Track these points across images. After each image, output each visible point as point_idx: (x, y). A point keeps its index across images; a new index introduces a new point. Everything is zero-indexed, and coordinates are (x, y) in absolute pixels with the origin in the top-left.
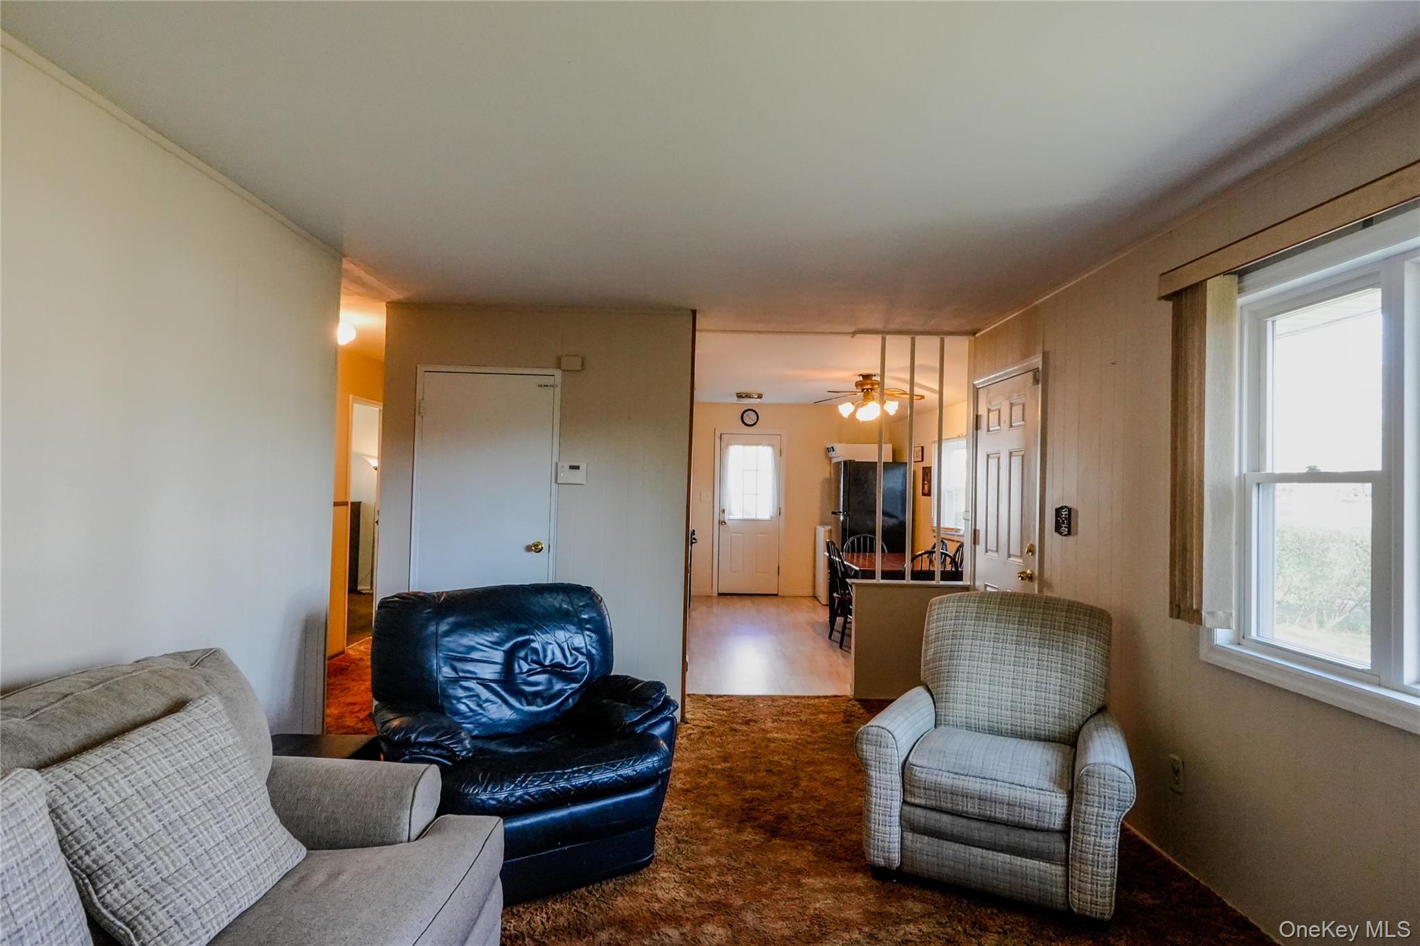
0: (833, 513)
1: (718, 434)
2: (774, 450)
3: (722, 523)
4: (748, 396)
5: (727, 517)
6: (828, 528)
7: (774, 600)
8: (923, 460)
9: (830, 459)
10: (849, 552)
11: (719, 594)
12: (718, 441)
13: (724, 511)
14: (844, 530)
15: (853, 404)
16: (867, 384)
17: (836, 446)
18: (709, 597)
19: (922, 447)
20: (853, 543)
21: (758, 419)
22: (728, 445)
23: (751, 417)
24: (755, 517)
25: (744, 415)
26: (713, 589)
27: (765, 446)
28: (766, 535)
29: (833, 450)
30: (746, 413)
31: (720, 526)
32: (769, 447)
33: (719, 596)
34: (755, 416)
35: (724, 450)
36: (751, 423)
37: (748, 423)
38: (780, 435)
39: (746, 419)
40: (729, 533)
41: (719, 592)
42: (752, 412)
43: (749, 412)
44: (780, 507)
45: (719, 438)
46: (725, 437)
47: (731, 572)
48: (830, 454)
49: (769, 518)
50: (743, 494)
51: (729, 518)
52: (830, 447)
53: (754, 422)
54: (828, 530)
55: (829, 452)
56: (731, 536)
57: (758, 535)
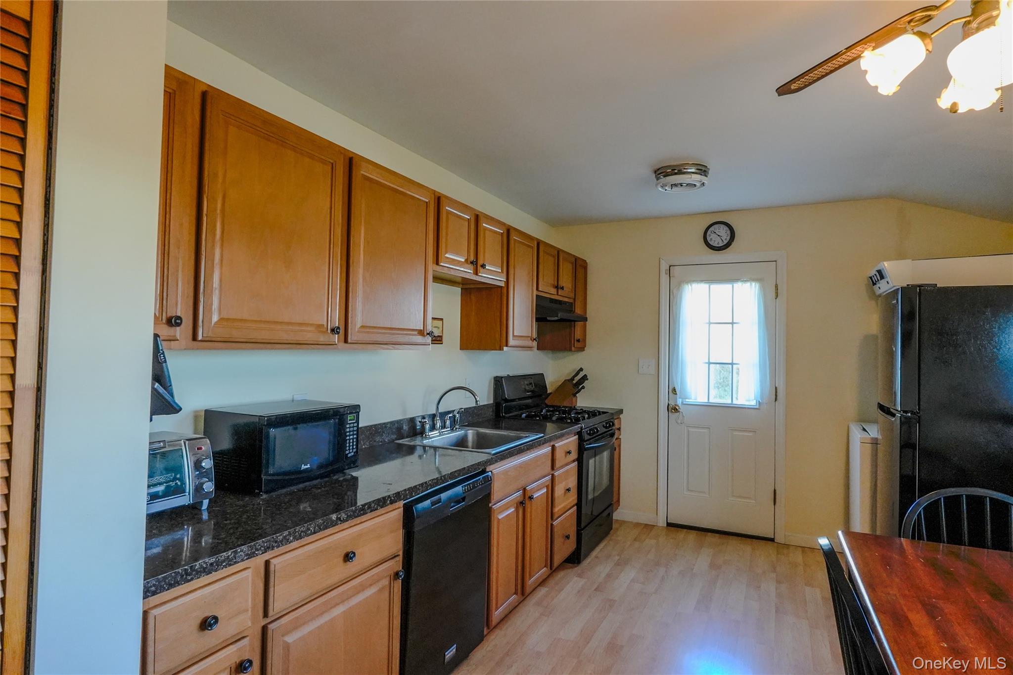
0: (882, 408)
1: (664, 267)
2: (763, 289)
3: (673, 409)
5: (680, 401)
6: (874, 432)
11: (668, 524)
12: (664, 278)
13: (675, 391)
17: (887, 266)
18: (648, 527)
21: (732, 237)
22: (682, 284)
23: (721, 235)
24: (730, 402)
25: (709, 232)
26: (657, 514)
27: (748, 281)
28: (750, 434)
29: (882, 277)
30: (711, 229)
31: (670, 413)
32: (753, 284)
33: (668, 527)
34: (729, 232)
35: (675, 291)
36: (721, 244)
37: (715, 245)
38: (776, 261)
39: (711, 239)
40: (685, 427)
41: (668, 521)
42: (722, 226)
43: (716, 226)
44: (777, 386)
45: (666, 274)
46: (676, 271)
47: (688, 490)
48: (876, 287)
49: (756, 405)
50: (709, 363)
51: (684, 403)
52: (873, 272)
53: (725, 242)
54: (872, 439)
55: (874, 284)
56: (688, 432)
57: (735, 433)
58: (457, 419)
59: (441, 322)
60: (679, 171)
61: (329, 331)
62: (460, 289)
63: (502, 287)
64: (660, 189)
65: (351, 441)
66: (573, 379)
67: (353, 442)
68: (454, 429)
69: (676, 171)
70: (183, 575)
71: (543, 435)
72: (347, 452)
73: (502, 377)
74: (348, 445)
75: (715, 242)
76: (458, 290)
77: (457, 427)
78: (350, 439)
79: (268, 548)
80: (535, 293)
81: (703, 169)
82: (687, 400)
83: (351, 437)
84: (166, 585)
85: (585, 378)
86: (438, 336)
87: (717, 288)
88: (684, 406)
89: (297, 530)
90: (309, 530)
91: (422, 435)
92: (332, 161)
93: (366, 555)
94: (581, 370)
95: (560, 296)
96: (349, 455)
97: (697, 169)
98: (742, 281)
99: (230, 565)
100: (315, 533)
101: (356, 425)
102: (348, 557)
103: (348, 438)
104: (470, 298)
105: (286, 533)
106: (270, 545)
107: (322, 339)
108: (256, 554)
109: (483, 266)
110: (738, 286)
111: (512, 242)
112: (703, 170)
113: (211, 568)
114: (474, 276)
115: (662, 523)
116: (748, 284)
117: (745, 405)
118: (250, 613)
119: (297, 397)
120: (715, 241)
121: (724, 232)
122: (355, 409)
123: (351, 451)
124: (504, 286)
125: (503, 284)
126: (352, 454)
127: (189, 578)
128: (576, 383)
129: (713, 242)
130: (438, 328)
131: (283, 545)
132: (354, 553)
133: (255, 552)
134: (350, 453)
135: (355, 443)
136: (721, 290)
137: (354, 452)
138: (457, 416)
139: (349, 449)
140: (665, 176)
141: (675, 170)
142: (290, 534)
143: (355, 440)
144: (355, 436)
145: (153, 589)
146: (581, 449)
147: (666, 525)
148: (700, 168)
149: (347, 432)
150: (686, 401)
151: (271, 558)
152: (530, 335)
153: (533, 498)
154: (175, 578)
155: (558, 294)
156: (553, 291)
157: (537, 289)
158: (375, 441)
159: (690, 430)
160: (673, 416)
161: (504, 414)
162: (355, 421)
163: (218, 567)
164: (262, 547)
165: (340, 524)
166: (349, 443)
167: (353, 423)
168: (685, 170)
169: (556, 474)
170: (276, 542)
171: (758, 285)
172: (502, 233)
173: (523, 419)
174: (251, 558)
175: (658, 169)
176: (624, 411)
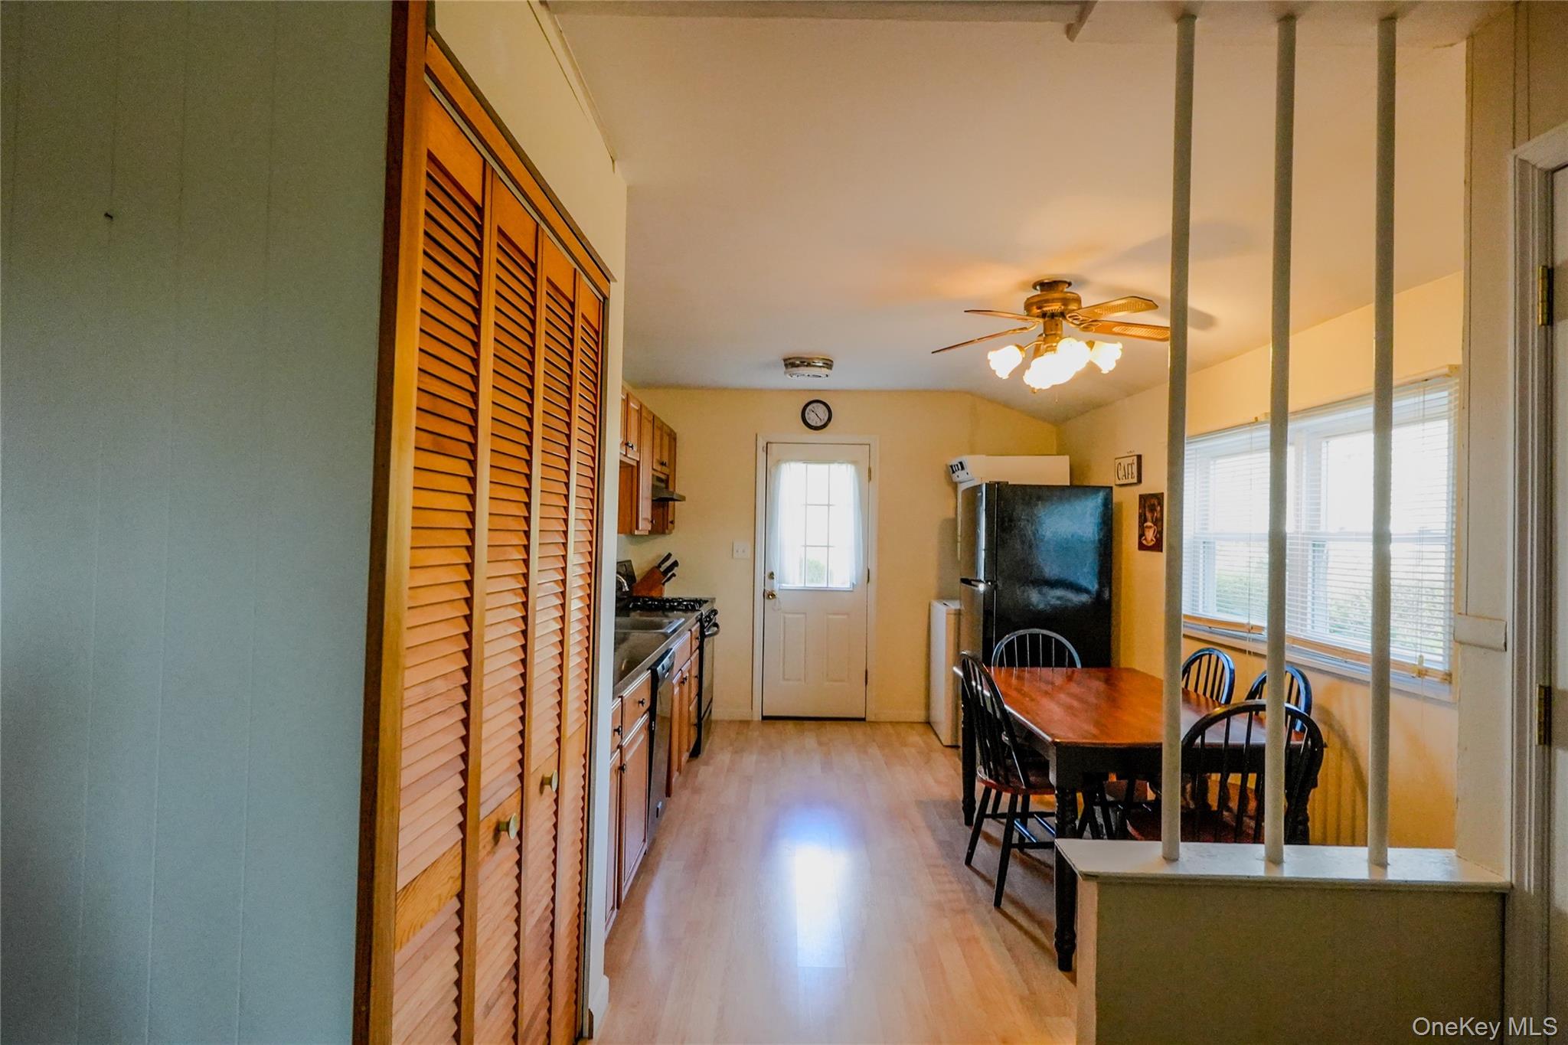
0: (964, 581)
1: (761, 443)
2: (858, 472)
3: (770, 595)
4: (806, 363)
5: (776, 586)
6: (955, 605)
7: (858, 730)
8: (1140, 481)
9: (955, 486)
10: (1001, 664)
11: (764, 718)
12: (761, 455)
13: (771, 576)
14: (987, 613)
15: (1020, 348)
16: (1053, 300)
17: (967, 460)
18: (745, 723)
19: (1139, 457)
20: (1010, 645)
21: (829, 419)
22: (778, 462)
23: (817, 415)
24: (825, 585)
25: (807, 411)
26: (752, 709)
27: (843, 463)
28: (845, 617)
29: (963, 468)
30: (810, 407)
31: (766, 600)
32: (849, 466)
33: (763, 721)
34: (826, 412)
35: (773, 471)
36: (819, 424)
37: (813, 424)
38: (869, 444)
39: (809, 418)
40: (782, 613)
41: (763, 715)
42: (820, 405)
43: (815, 405)
44: (869, 567)
45: (763, 450)
46: (773, 448)
47: (784, 679)
48: (954, 476)
49: (850, 588)
50: (806, 546)
51: (781, 588)
52: (955, 462)
53: (823, 422)
54: (955, 610)
55: (954, 472)
56: (785, 618)
57: (831, 617)
60: (808, 363)
63: (634, 466)
64: (782, 375)
66: (659, 566)
71: (683, 620)
80: (651, 471)
81: (829, 363)
82: (784, 585)
85: (675, 564)
87: (814, 468)
88: (780, 591)
94: (669, 555)
97: (824, 364)
98: (838, 463)
110: (834, 467)
112: (829, 365)
115: (758, 717)
116: (844, 466)
117: (840, 588)
120: (812, 420)
121: (822, 411)
124: (636, 465)
128: (665, 569)
129: (810, 420)
136: (818, 470)
140: (795, 366)
146: (702, 636)
147: (761, 719)
148: (827, 363)
150: (782, 586)
152: (648, 517)
155: (661, 471)
157: (652, 467)
159: (786, 616)
160: (769, 602)
168: (812, 364)
169: (692, 659)
171: (852, 466)
175: (790, 359)
176: (717, 600)
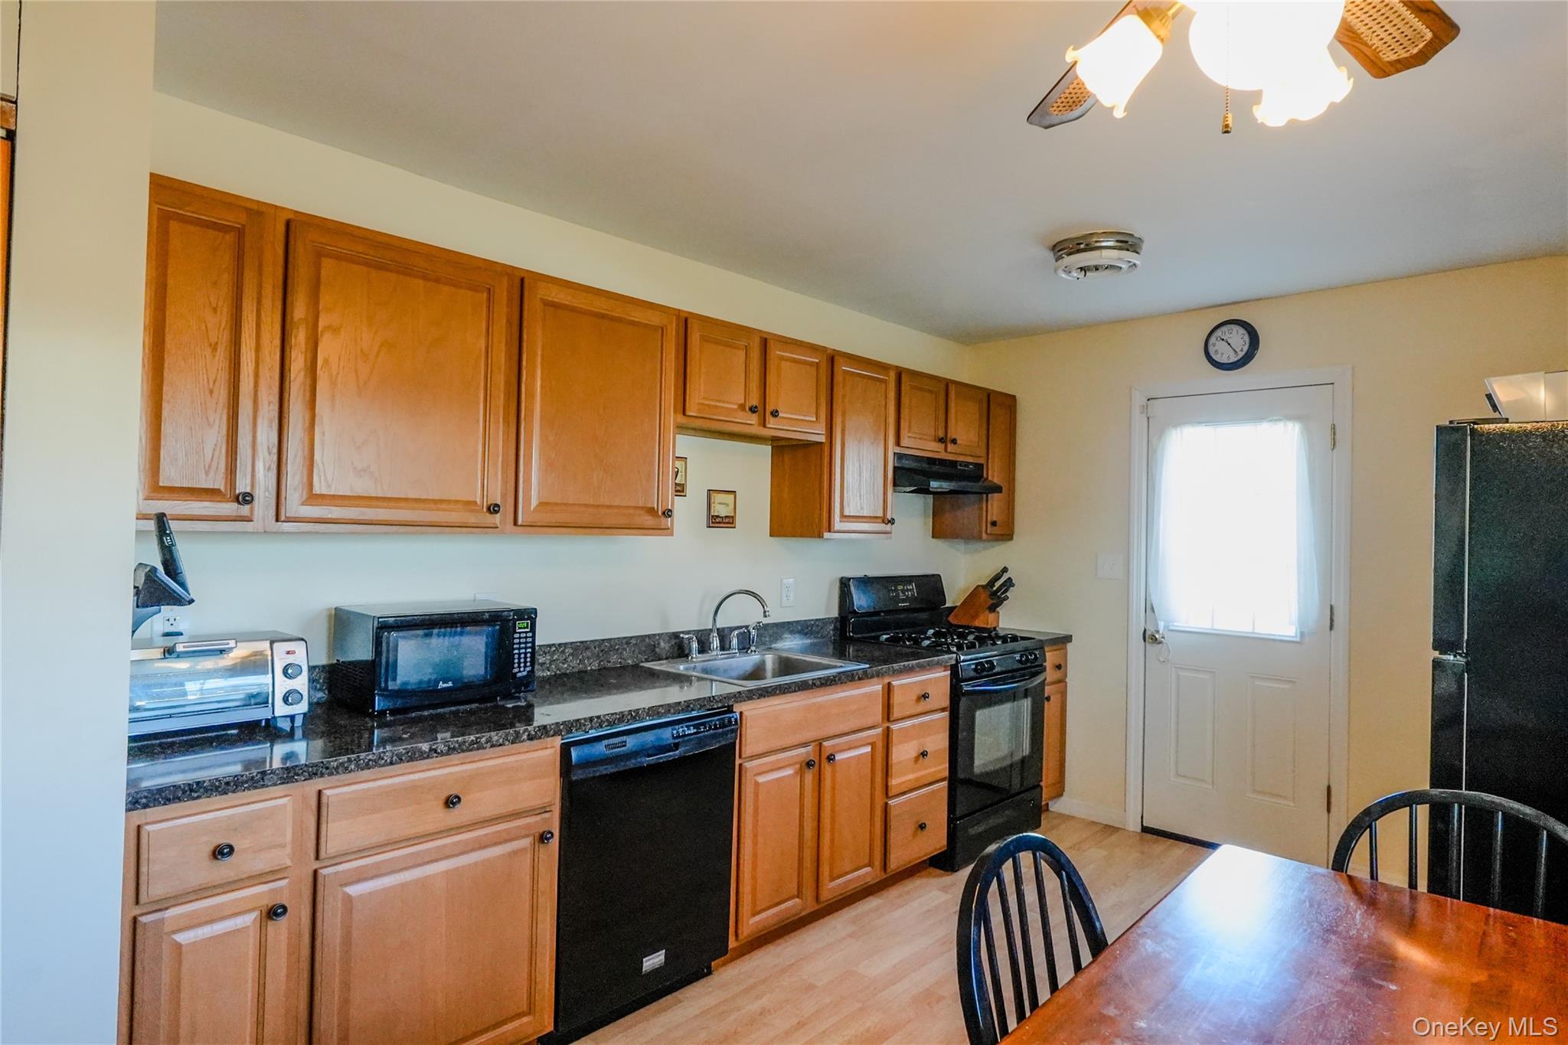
1: (1138, 401)
2: (1308, 434)
5: (1162, 625)
11: (1145, 831)
12: (1139, 421)
13: (1154, 608)
18: (1109, 832)
21: (1255, 349)
22: (1167, 427)
23: (1231, 345)
24: (1249, 629)
25: (1213, 340)
27: (1280, 420)
28: (1286, 686)
30: (1219, 333)
31: (1147, 644)
32: (1291, 424)
33: (1144, 834)
34: (1247, 338)
35: (1156, 441)
36: (1233, 359)
37: (1224, 360)
38: (1332, 384)
39: (1216, 351)
40: (1173, 670)
41: (1145, 824)
42: (1235, 328)
43: (1224, 328)
44: (1333, 604)
45: (1142, 412)
46: (1158, 406)
47: (1178, 775)
49: (1296, 636)
51: (1171, 628)
53: (1241, 354)
56: (1178, 677)
57: (1258, 683)
58: (753, 638)
59: (733, 496)
60: (1087, 245)
61: (485, 510)
62: (770, 447)
63: (821, 443)
64: (1063, 276)
65: (523, 656)
66: (990, 585)
67: (526, 658)
68: (749, 651)
69: (1082, 246)
70: (186, 791)
72: (516, 670)
73: (850, 579)
74: (516, 661)
75: (1224, 356)
76: (767, 449)
77: (753, 648)
78: (519, 654)
79: (316, 774)
80: (892, 449)
81: (1129, 240)
82: (1175, 624)
83: (523, 651)
84: (162, 799)
85: (1009, 583)
86: (726, 517)
87: (1228, 433)
88: (1171, 633)
89: (361, 757)
90: (383, 759)
91: (688, 658)
92: (488, 286)
93: (479, 803)
94: (1005, 570)
95: (950, 453)
96: (519, 675)
97: (1117, 241)
98: (1271, 421)
99: (256, 788)
100: (391, 763)
101: (530, 635)
102: (451, 802)
103: (516, 651)
104: (783, 461)
105: (344, 759)
106: (317, 770)
107: (472, 519)
108: (296, 779)
109: (775, 414)
110: (1264, 429)
111: (838, 378)
112: (1128, 243)
113: (227, 787)
114: (761, 428)
115: (1132, 825)
116: (1280, 426)
117: (1275, 635)
118: (288, 850)
119: (479, 597)
120: (1222, 354)
121: (1239, 339)
122: (529, 615)
123: (522, 669)
124: (824, 441)
125: (822, 439)
126: (525, 673)
127: (196, 795)
128: (995, 592)
129: (1219, 355)
130: (727, 505)
131: (338, 773)
132: (459, 799)
133: (293, 777)
134: (520, 671)
135: (528, 660)
136: (1236, 437)
137: (528, 672)
138: (753, 632)
139: (519, 667)
140: (1069, 254)
141: (1081, 244)
142: (349, 760)
143: (529, 655)
144: (529, 650)
145: (144, 801)
146: (956, 693)
147: (1139, 829)
148: (1123, 239)
149: (515, 644)
150: (1173, 625)
151: (325, 789)
152: (882, 515)
153: (833, 759)
154: (175, 792)
155: (946, 451)
156: (939, 447)
157: (898, 443)
158: (609, 662)
159: (1180, 673)
160: (1152, 649)
161: (851, 634)
162: (528, 630)
163: (237, 787)
164: (305, 771)
165: (437, 757)
166: (519, 658)
167: (526, 632)
168: (1098, 244)
169: (894, 727)
170: (327, 768)
171: (1299, 425)
172: (817, 363)
173: (882, 643)
174: (288, 783)
175: (1057, 244)
176: (1073, 637)
